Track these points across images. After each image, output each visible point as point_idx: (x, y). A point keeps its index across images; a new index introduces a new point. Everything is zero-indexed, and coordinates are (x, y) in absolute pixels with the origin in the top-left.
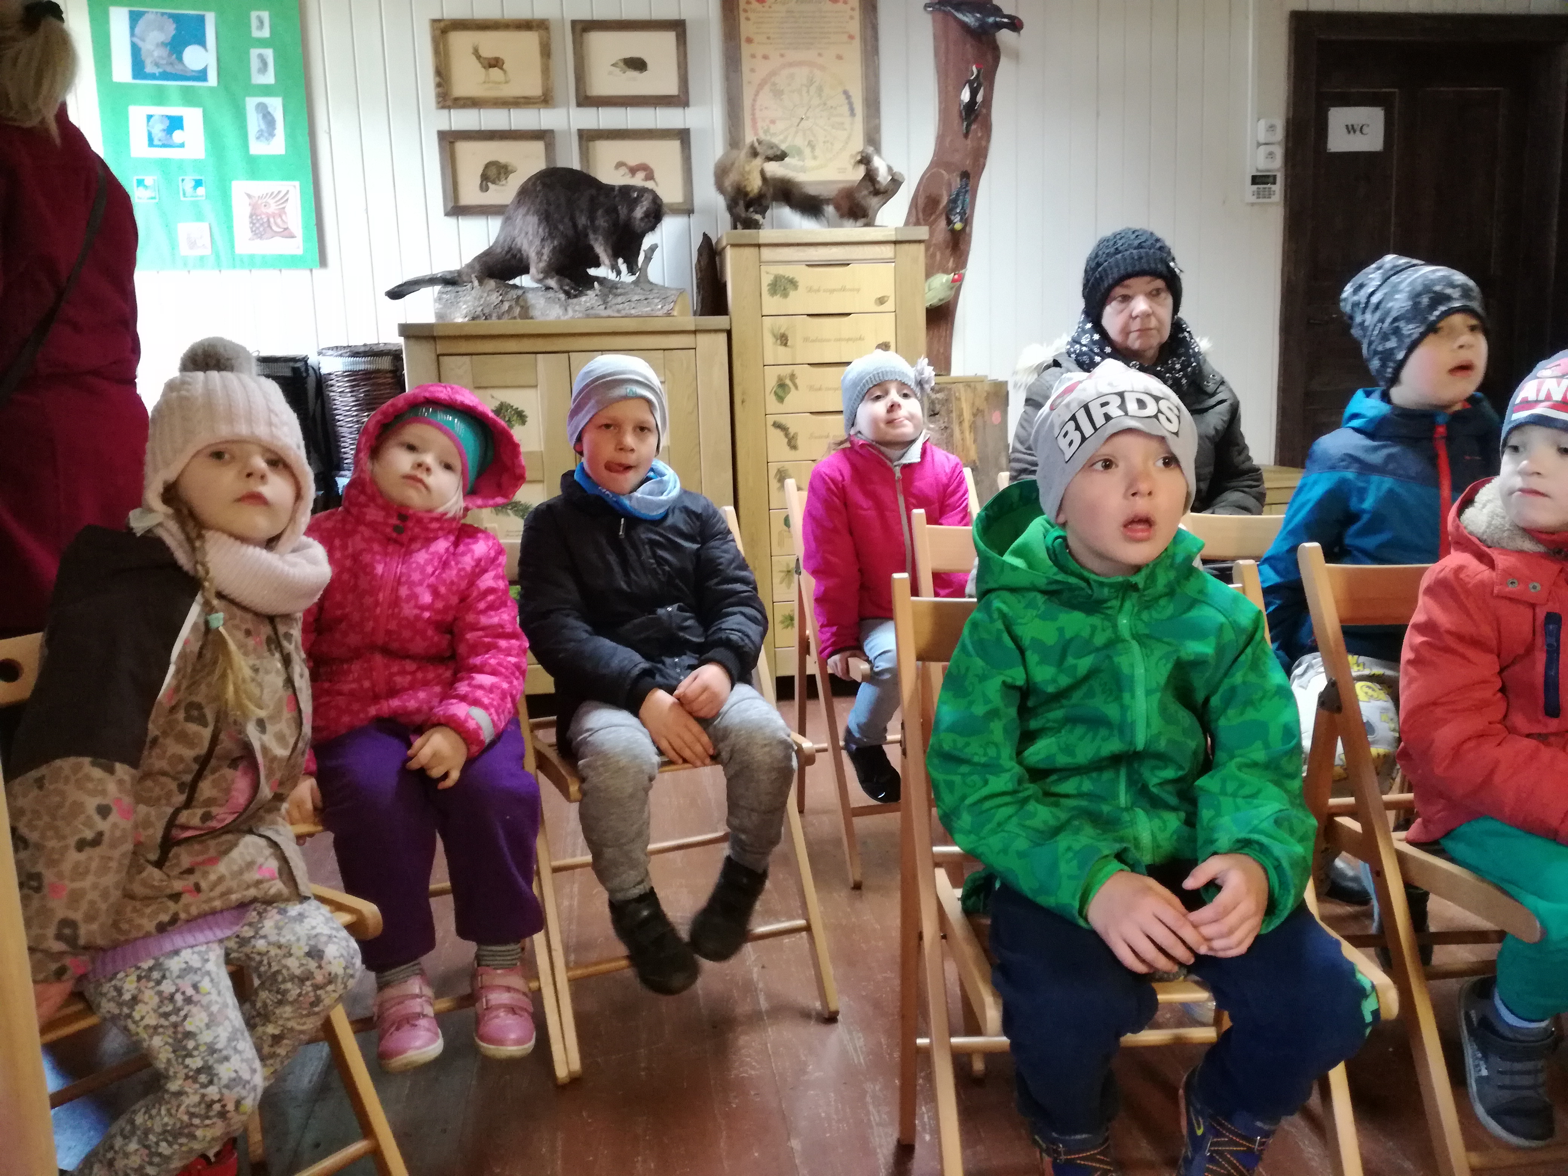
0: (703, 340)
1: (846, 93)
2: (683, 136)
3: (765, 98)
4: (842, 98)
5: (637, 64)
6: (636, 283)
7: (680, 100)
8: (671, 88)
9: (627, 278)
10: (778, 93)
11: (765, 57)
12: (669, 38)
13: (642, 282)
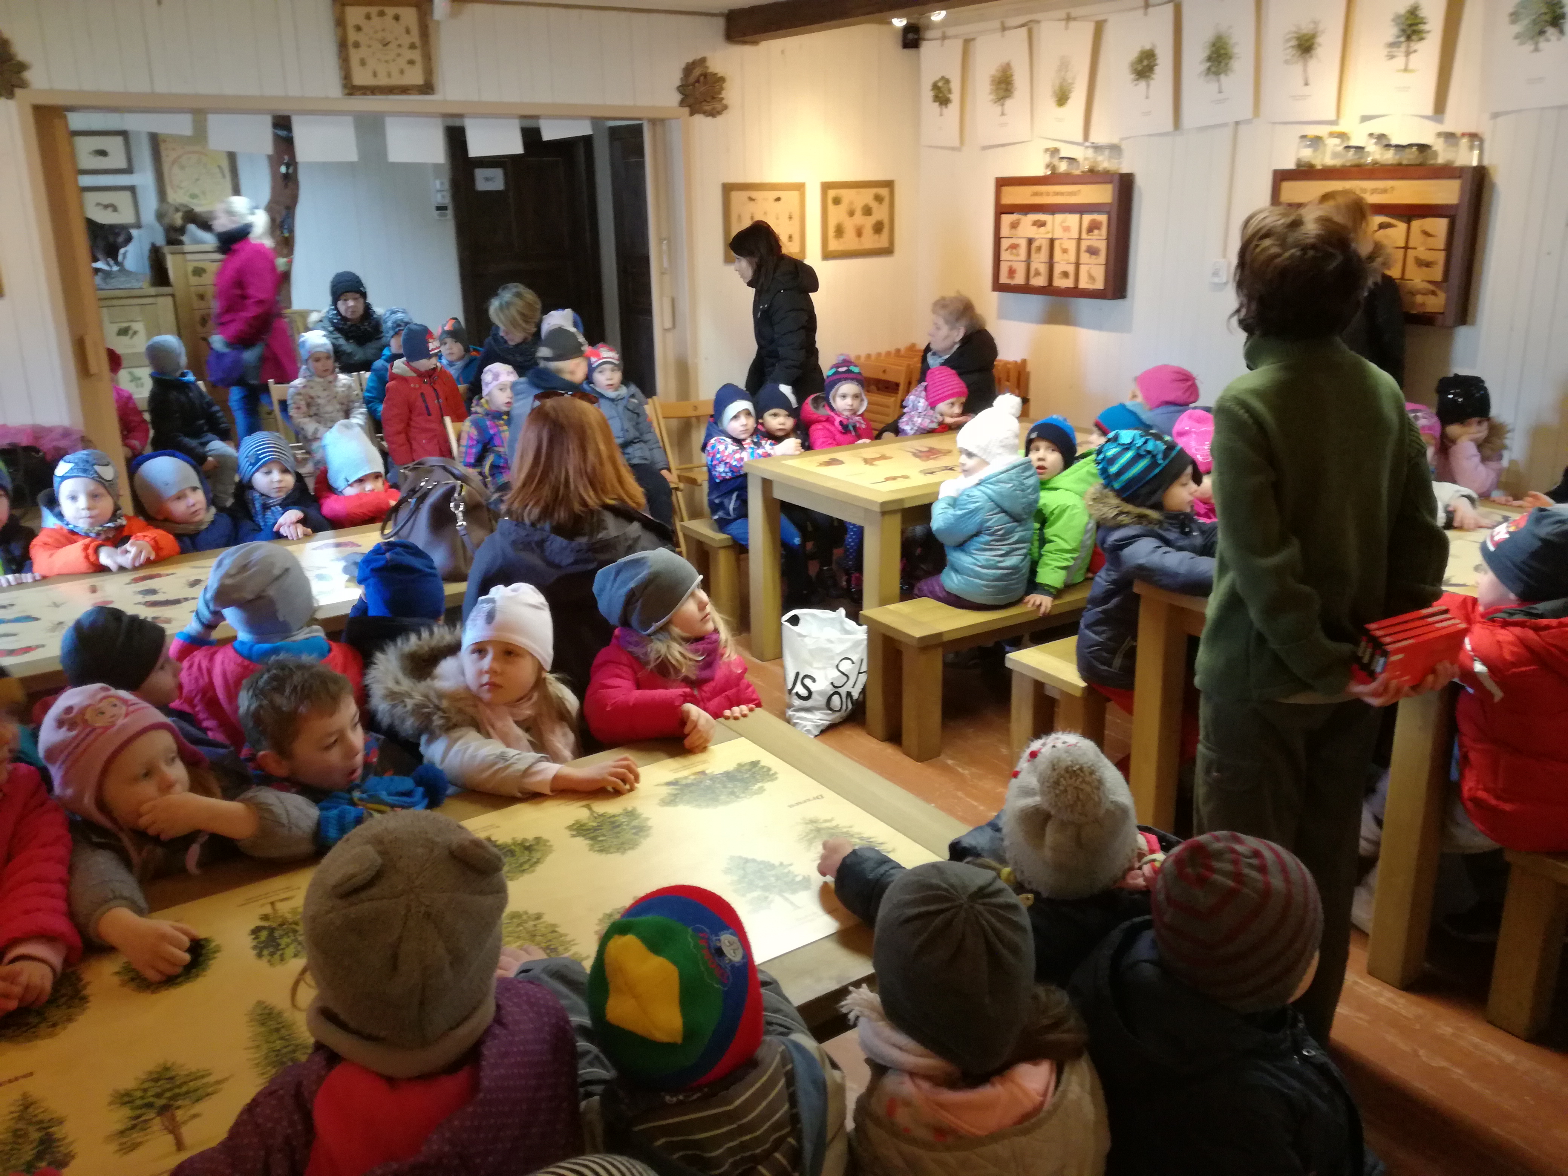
0: (161, 300)
1: (219, 167)
2: (132, 189)
3: (176, 170)
4: (218, 170)
5: (103, 153)
6: (119, 271)
7: (129, 170)
8: (122, 164)
9: (115, 268)
10: (183, 168)
11: (174, 149)
12: (119, 140)
13: (123, 270)
